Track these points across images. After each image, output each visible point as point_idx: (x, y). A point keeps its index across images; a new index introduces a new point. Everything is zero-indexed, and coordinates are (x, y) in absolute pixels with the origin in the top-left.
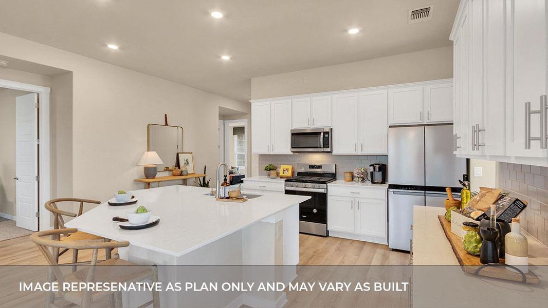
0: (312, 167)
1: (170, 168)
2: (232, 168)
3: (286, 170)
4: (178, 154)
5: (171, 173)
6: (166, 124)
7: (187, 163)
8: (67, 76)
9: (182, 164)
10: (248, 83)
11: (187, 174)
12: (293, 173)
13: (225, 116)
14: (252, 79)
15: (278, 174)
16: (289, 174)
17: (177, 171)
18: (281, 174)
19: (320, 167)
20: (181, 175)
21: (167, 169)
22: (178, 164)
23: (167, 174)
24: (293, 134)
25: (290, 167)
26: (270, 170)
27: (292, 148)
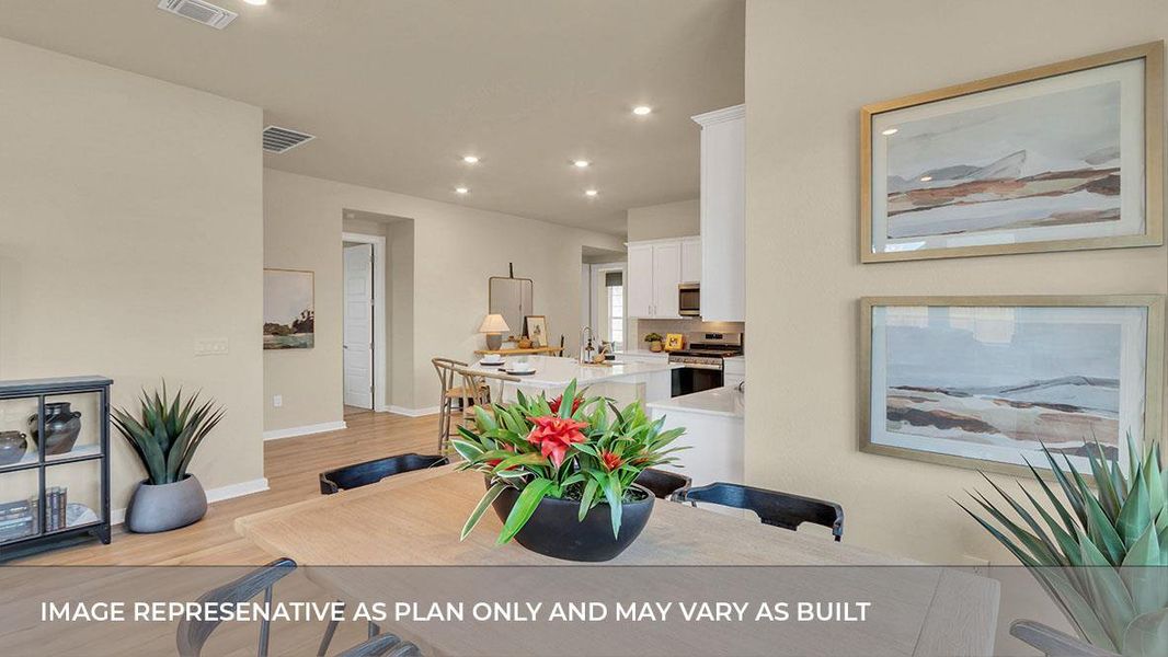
0: (709, 336)
1: (516, 338)
2: (604, 343)
3: (674, 340)
4: (525, 318)
5: (517, 344)
6: (512, 277)
7: (538, 331)
8: (407, 224)
9: (531, 332)
10: (622, 215)
11: (540, 347)
12: (684, 345)
13: (591, 258)
14: (629, 211)
15: (663, 347)
16: (677, 346)
17: (527, 343)
18: (667, 347)
19: (719, 337)
20: (531, 347)
21: (511, 339)
22: (526, 333)
23: (511, 346)
24: (682, 291)
25: (679, 337)
26: (652, 340)
27: (681, 309)
